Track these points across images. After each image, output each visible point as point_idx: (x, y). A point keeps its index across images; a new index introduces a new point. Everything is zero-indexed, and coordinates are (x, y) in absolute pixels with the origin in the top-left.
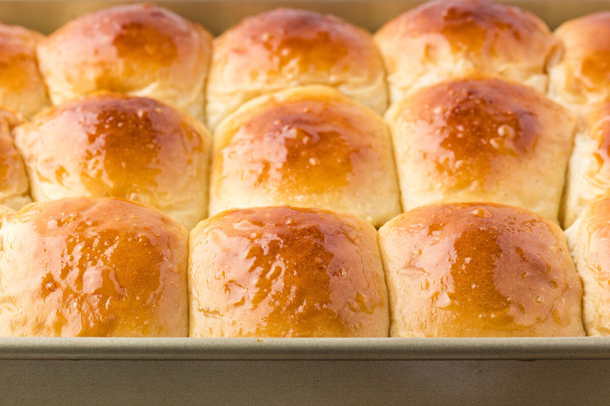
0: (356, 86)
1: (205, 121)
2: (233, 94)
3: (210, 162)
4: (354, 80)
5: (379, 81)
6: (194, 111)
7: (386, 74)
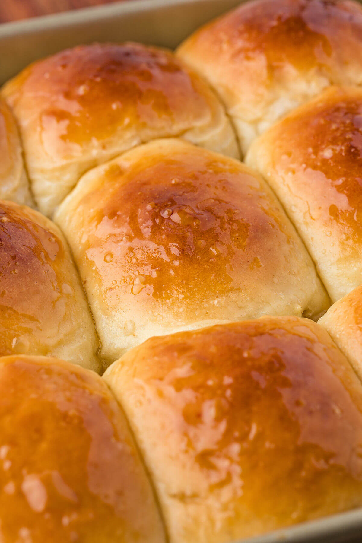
0: (203, 130)
1: (35, 205)
2: (63, 169)
3: (76, 267)
4: (198, 124)
5: (224, 119)
6: (21, 197)
7: (226, 107)
